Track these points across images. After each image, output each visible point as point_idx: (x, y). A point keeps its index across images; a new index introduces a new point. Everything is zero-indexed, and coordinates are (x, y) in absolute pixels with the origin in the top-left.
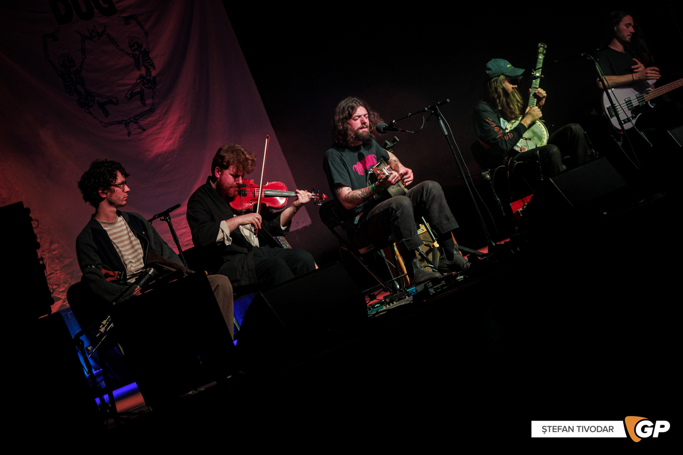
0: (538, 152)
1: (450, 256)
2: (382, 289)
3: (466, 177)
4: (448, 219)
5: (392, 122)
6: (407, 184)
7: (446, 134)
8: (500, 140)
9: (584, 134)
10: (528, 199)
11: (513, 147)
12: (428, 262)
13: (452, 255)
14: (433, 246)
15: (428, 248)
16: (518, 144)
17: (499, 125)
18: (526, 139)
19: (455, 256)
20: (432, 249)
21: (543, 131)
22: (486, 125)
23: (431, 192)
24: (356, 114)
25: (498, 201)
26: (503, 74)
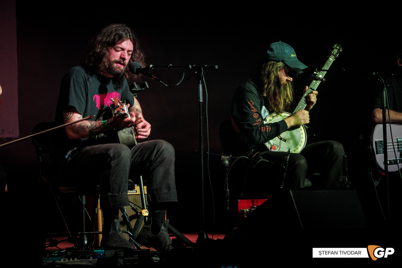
0: (288, 157)
1: (156, 229)
2: (67, 238)
3: (204, 154)
4: (169, 189)
5: (149, 66)
6: (140, 137)
7: (201, 100)
8: (255, 128)
9: (344, 157)
10: (259, 202)
11: (266, 142)
12: (129, 227)
13: (159, 229)
14: (141, 213)
15: (134, 213)
16: (271, 141)
17: (259, 112)
18: (281, 139)
19: (161, 231)
20: (138, 216)
21: (302, 138)
22: (247, 108)
23: (162, 155)
24: (120, 46)
25: (227, 192)
26: (283, 61)
